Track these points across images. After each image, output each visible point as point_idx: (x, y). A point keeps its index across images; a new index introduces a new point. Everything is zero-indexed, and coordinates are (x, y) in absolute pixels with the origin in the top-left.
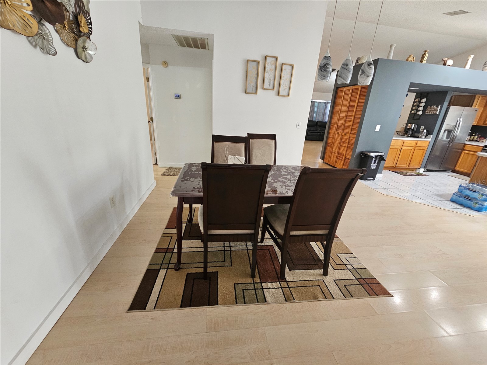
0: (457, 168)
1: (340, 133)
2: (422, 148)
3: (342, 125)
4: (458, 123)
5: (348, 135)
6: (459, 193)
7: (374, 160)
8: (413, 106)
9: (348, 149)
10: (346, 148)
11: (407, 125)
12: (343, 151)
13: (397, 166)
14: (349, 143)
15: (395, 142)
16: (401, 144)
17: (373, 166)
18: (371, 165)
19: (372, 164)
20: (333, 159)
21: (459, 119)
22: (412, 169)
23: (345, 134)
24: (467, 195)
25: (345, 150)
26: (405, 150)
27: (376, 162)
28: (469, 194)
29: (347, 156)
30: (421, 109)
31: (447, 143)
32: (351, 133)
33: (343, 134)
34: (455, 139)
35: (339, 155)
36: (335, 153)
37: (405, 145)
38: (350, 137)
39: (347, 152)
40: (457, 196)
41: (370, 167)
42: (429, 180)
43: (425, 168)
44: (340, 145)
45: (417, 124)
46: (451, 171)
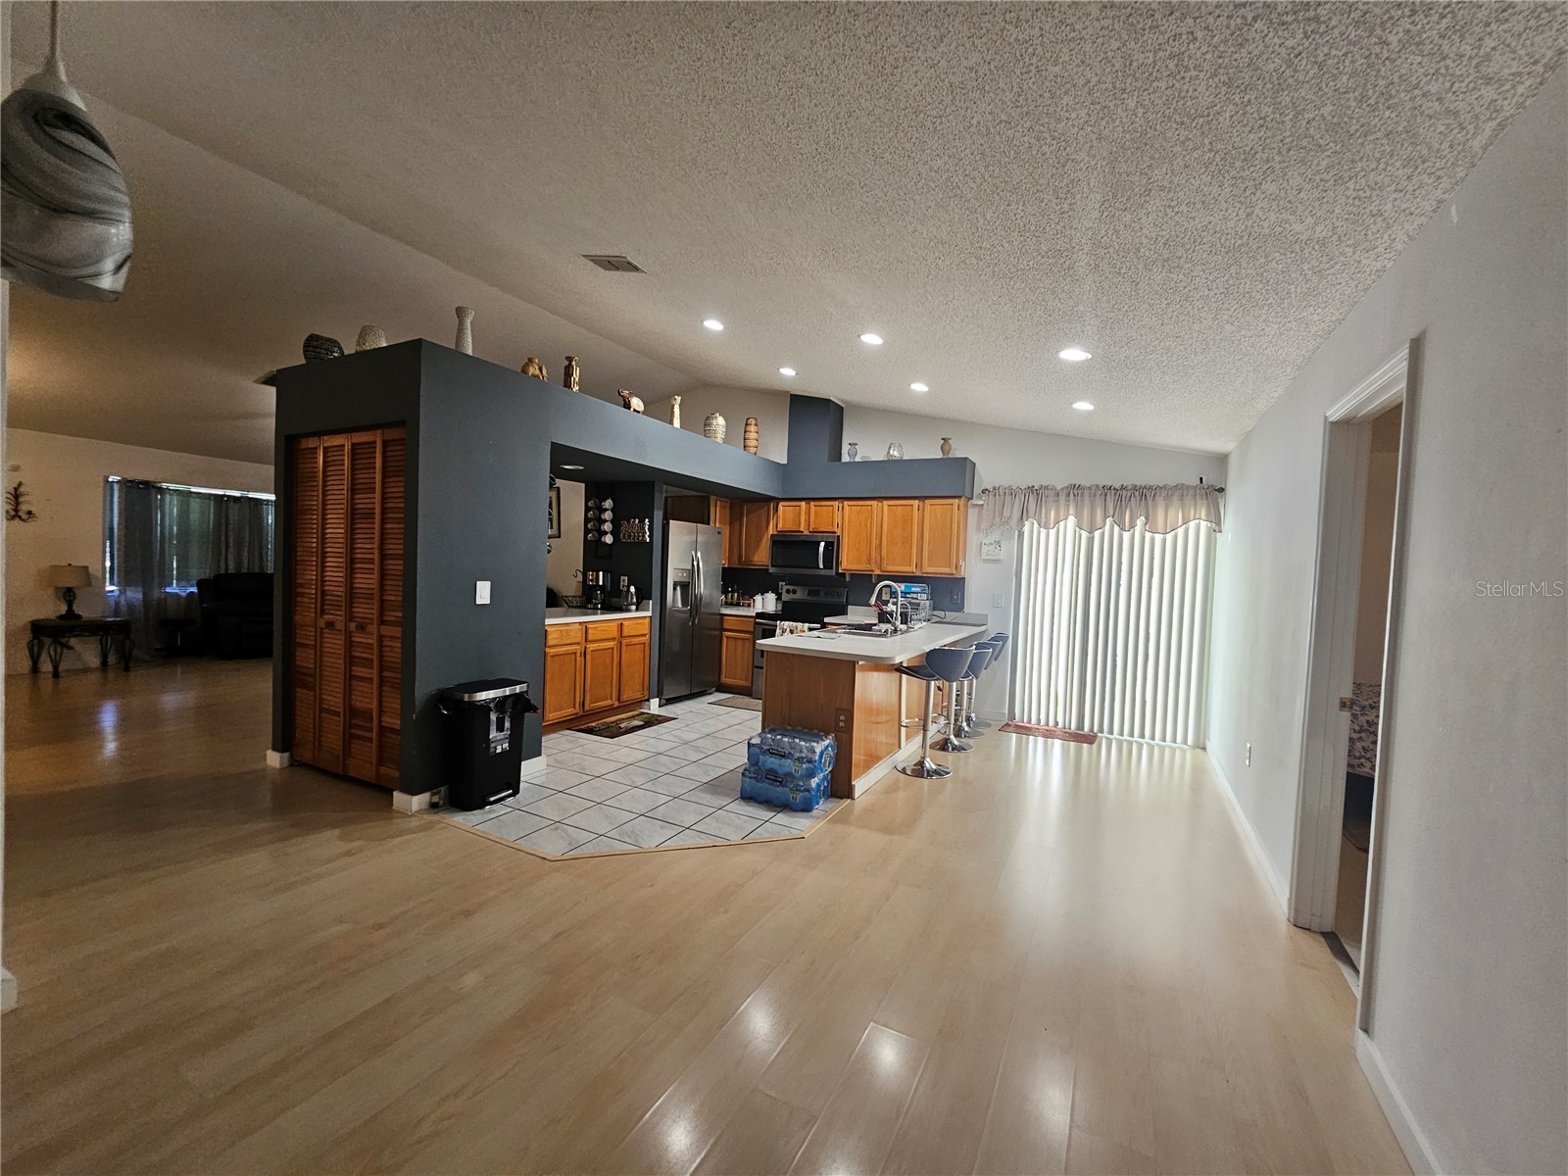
0: (725, 680)
1: (340, 626)
2: (636, 640)
3: (340, 591)
4: (695, 563)
5: (373, 628)
6: (752, 769)
7: (493, 717)
8: (587, 520)
9: (384, 688)
10: (375, 682)
11: (585, 575)
12: (366, 698)
13: (587, 708)
14: (384, 663)
15: (561, 631)
16: (578, 637)
17: (499, 740)
18: (488, 741)
19: (493, 734)
20: (333, 739)
21: (693, 553)
22: (631, 706)
23: (362, 628)
24: (771, 771)
25: (375, 694)
26: (596, 653)
27: (507, 725)
28: (775, 767)
29: (388, 721)
30: (607, 527)
31: (688, 615)
32: (382, 622)
33: (353, 626)
34: (700, 605)
35: (354, 721)
36: (337, 714)
37: (594, 638)
38: (381, 638)
39: (384, 704)
40: (751, 778)
41: (488, 746)
42: (678, 733)
43: (659, 695)
44: (351, 676)
45: (608, 572)
46: (714, 689)
